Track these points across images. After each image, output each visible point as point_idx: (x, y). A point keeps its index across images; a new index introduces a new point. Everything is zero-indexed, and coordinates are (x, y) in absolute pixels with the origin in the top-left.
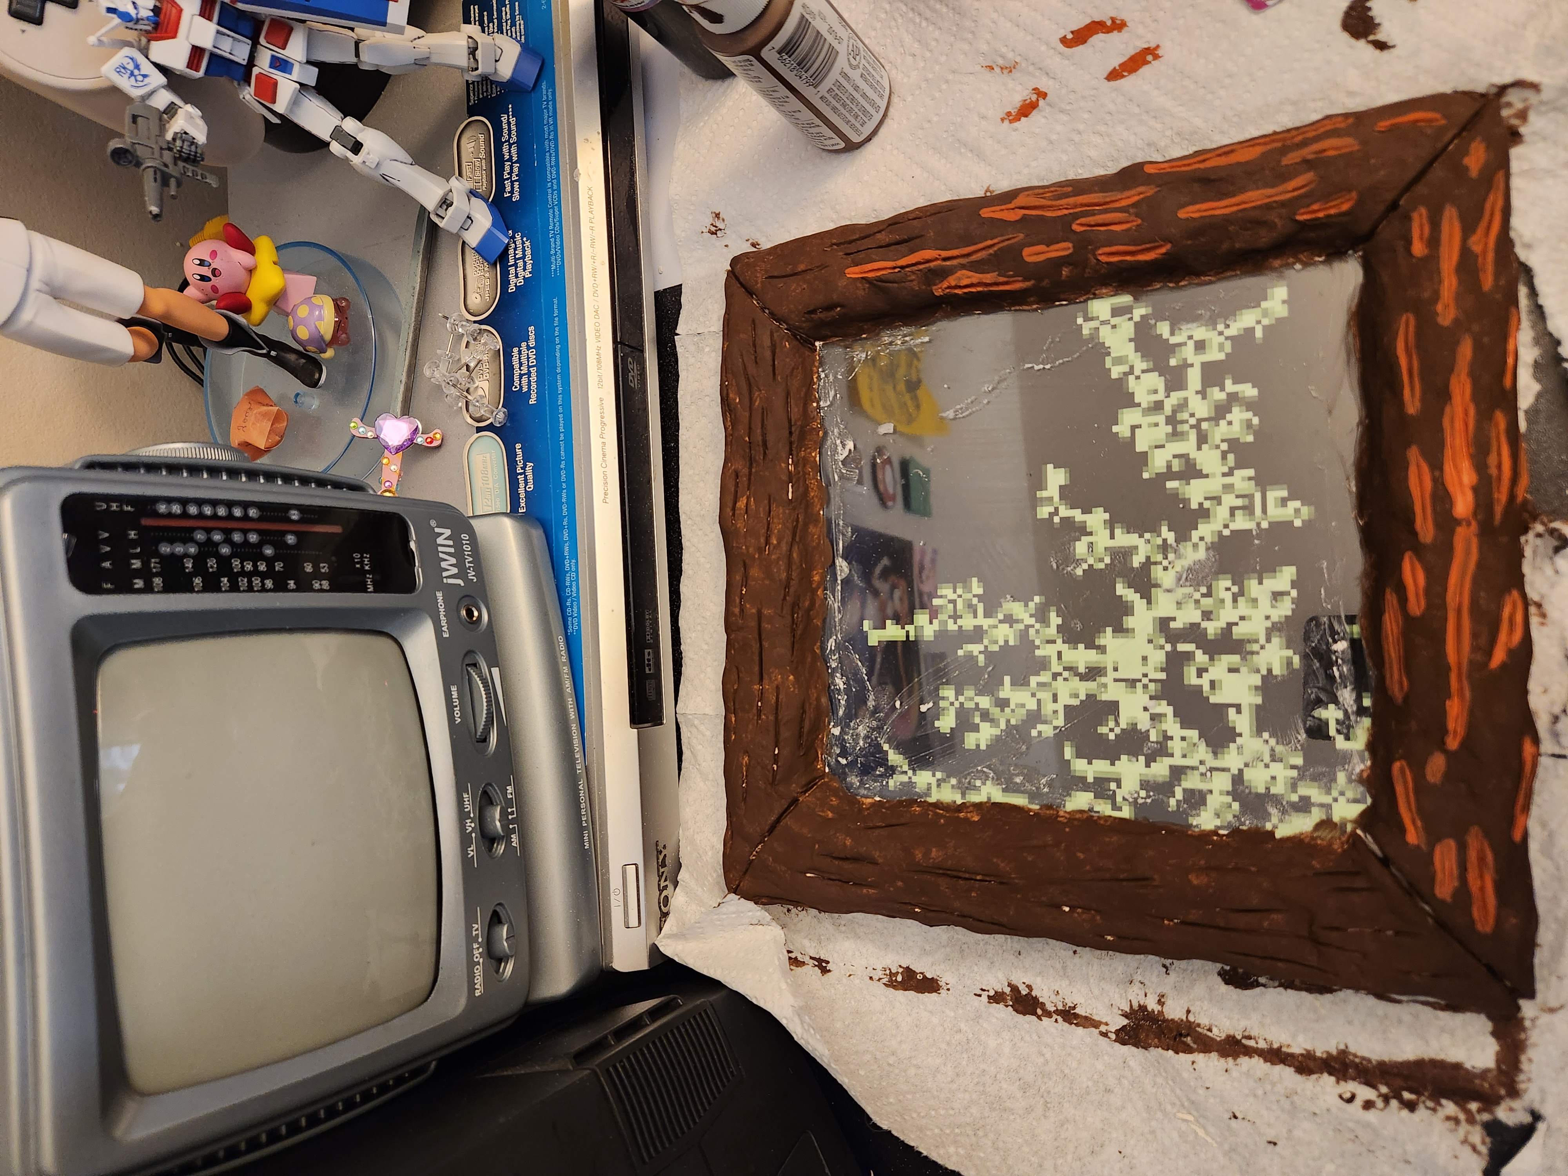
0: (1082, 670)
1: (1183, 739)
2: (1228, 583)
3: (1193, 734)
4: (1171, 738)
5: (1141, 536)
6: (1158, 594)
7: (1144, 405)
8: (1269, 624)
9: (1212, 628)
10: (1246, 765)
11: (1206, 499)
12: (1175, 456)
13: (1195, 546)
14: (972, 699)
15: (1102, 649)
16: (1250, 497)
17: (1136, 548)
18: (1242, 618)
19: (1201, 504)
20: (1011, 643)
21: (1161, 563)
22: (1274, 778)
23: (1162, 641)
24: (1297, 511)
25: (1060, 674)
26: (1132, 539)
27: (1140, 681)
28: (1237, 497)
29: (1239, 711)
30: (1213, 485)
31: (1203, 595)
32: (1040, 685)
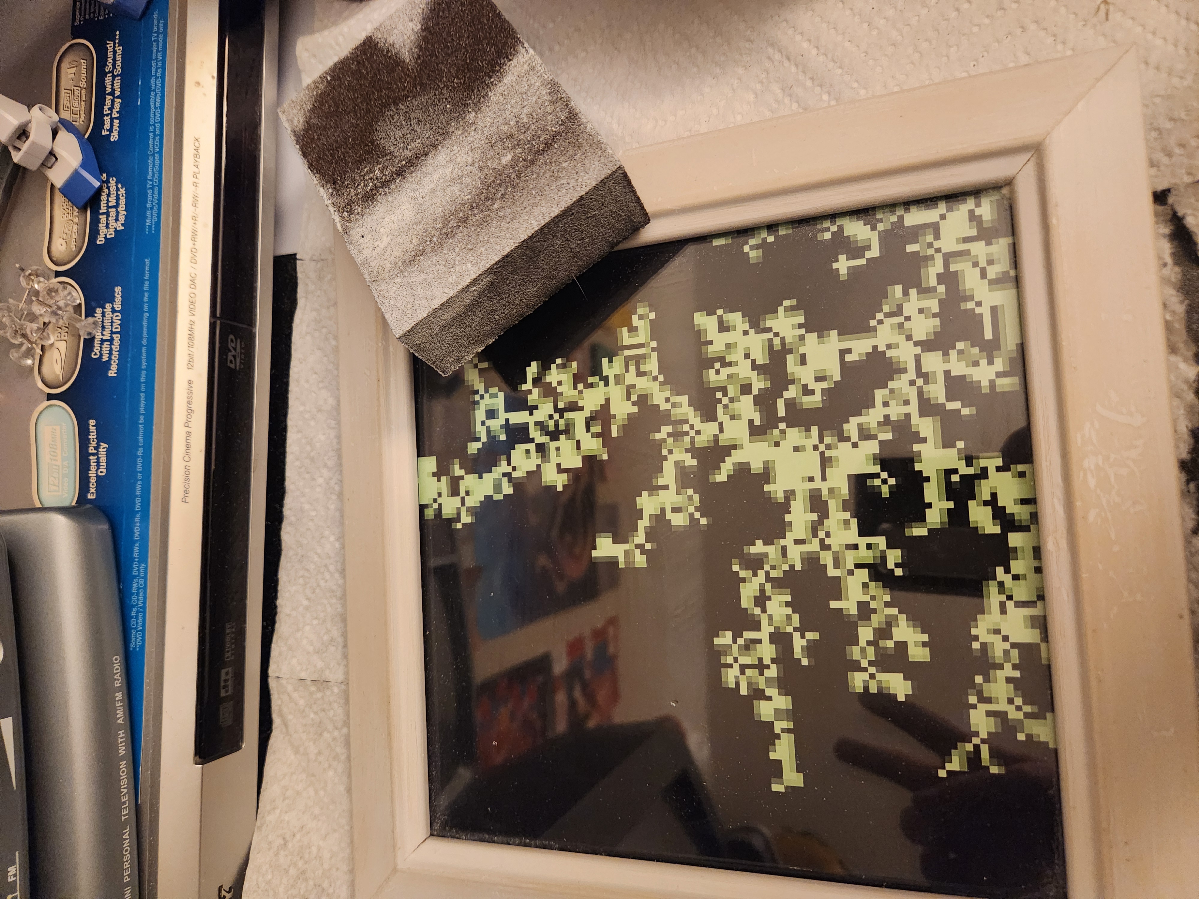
0: (815, 517)
1: (886, 404)
2: (712, 372)
3: (879, 395)
4: (887, 417)
5: (665, 458)
6: (724, 439)
7: (539, 461)
8: (752, 332)
9: (759, 384)
10: (909, 338)
11: (628, 398)
12: (588, 430)
13: (674, 405)
14: (863, 650)
15: (789, 495)
16: (627, 359)
17: (677, 463)
18: (747, 356)
19: (634, 403)
20: (788, 598)
21: (693, 438)
22: (921, 311)
23: (776, 432)
24: (641, 317)
25: (822, 541)
26: (669, 467)
27: (822, 454)
28: (627, 370)
29: (849, 351)
30: (616, 393)
31: (725, 394)
32: (837, 565)
